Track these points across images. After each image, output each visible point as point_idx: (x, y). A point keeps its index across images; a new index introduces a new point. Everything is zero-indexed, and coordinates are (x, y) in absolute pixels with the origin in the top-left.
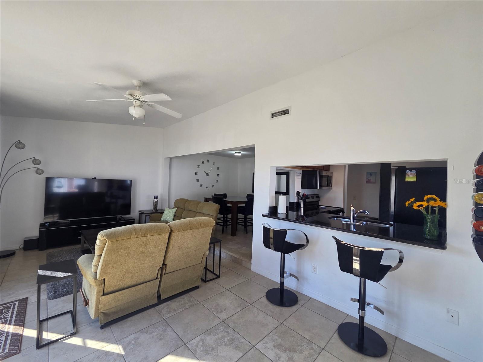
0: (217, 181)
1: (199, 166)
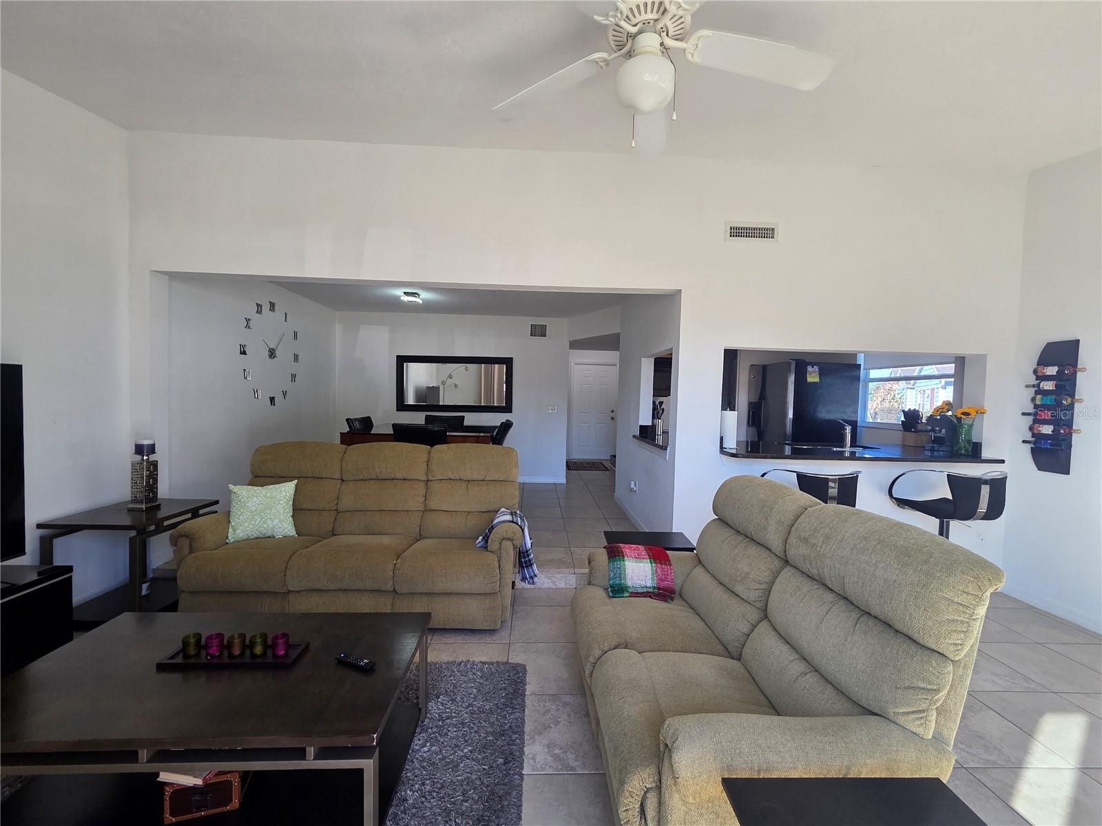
0: (294, 377)
1: (248, 320)
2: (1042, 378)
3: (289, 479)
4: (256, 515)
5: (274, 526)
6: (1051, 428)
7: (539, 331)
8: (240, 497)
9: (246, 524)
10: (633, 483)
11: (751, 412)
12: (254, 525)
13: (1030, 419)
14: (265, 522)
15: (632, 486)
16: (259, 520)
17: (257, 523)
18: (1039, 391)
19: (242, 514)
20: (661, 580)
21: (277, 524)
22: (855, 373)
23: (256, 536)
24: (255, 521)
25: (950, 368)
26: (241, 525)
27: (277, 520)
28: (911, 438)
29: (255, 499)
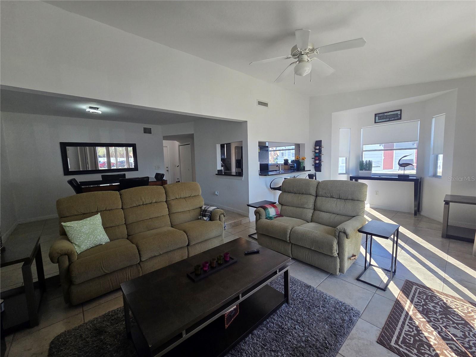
2: (316, 149)
3: (96, 213)
4: (90, 235)
5: (101, 239)
6: (318, 161)
7: (147, 131)
8: (75, 228)
9: (86, 241)
10: (216, 192)
11: (237, 164)
12: (90, 240)
13: (314, 159)
14: (96, 238)
15: (216, 193)
16: (93, 237)
17: (92, 239)
18: (316, 153)
19: (81, 236)
20: (277, 212)
21: (102, 237)
22: (267, 149)
23: (92, 246)
24: (91, 238)
25: (293, 147)
26: (83, 242)
27: (102, 235)
28: (286, 166)
29: (85, 227)
